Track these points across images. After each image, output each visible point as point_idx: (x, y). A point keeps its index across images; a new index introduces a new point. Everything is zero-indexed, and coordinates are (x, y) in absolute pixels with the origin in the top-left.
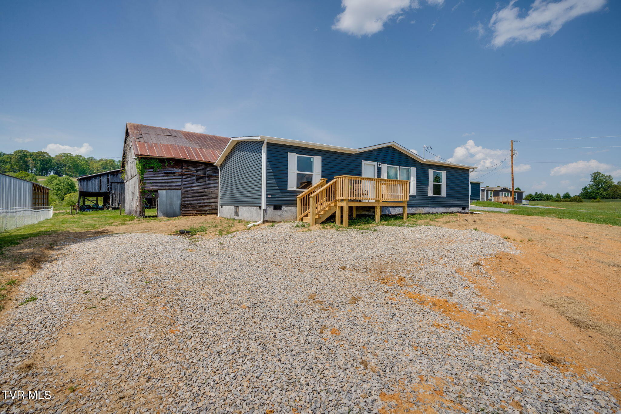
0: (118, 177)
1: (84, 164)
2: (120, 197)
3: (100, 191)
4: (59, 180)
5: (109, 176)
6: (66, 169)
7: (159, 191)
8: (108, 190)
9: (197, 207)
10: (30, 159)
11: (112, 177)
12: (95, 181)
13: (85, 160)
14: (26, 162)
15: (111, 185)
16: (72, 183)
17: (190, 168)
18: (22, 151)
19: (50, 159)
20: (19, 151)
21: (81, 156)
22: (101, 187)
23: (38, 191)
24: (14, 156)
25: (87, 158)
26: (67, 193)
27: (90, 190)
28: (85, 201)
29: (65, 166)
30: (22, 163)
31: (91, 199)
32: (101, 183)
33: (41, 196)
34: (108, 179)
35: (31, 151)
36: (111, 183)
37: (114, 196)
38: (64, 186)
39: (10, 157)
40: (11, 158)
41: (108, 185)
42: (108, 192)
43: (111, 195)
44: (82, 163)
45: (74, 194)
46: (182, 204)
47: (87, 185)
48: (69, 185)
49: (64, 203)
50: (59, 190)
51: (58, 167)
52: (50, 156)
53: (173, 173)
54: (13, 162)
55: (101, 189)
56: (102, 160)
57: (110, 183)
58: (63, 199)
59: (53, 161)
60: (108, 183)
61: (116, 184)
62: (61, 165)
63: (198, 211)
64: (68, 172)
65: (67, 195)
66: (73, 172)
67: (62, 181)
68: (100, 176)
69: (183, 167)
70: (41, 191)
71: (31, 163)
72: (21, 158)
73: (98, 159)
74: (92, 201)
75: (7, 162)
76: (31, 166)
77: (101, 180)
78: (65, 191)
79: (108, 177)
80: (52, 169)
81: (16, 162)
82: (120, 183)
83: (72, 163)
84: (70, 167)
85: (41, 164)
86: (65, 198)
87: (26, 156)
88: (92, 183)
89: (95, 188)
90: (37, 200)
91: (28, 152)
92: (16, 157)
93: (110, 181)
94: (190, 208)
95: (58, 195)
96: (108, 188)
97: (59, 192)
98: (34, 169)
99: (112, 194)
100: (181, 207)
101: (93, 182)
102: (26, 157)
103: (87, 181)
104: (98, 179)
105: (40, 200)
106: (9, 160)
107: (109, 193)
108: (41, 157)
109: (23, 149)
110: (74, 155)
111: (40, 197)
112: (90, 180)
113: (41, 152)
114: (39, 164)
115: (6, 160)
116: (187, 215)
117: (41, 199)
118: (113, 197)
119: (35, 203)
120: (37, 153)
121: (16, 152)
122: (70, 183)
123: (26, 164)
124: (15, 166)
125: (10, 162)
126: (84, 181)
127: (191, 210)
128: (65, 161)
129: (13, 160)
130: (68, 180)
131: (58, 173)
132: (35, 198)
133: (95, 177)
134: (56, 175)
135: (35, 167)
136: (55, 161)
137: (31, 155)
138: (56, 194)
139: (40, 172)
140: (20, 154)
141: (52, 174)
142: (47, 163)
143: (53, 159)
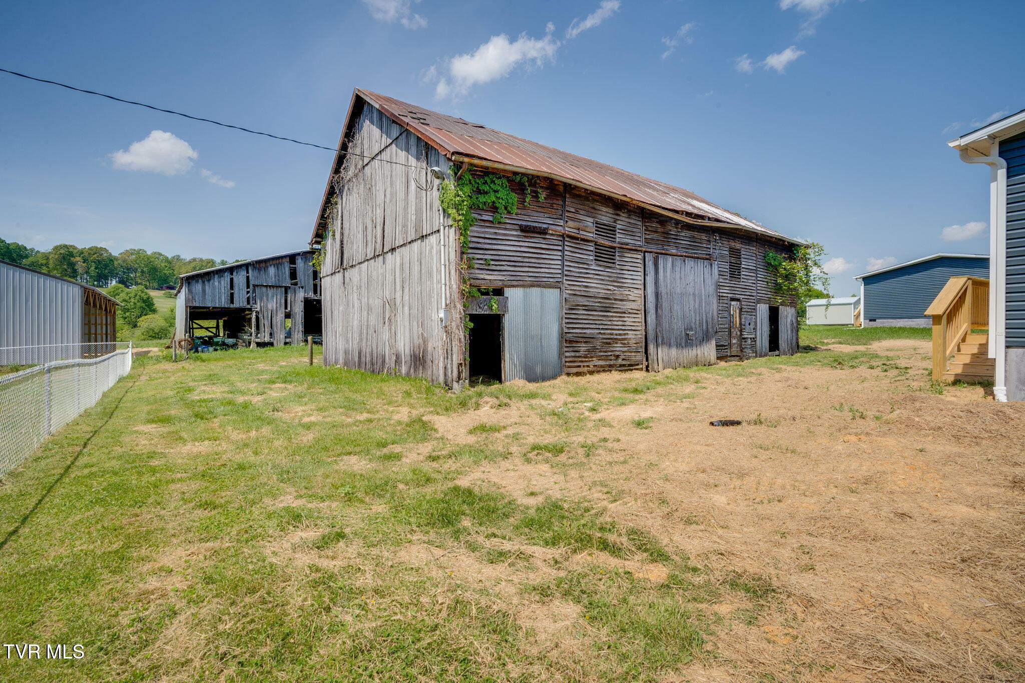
0: (268, 275)
1: (166, 267)
2: (274, 319)
3: (232, 306)
4: (127, 294)
5: (250, 271)
6: (138, 275)
7: (508, 292)
8: (248, 303)
9: (598, 344)
10: (78, 259)
11: (256, 273)
12: (220, 282)
13: (167, 260)
14: (72, 265)
15: (254, 291)
16: (148, 298)
17: (581, 217)
18: (66, 246)
19: (112, 260)
20: (60, 246)
21: (160, 254)
22: (232, 295)
23: (95, 305)
24: (53, 255)
25: (170, 257)
26: (141, 316)
27: (209, 304)
28: (193, 328)
29: (135, 271)
30: (65, 267)
31: (205, 323)
32: (232, 287)
33: (101, 318)
34: (248, 278)
35: (80, 246)
36: (254, 286)
37: (260, 316)
38: (135, 304)
39: (46, 257)
40: (48, 259)
41: (248, 292)
42: (249, 307)
43: (254, 314)
44: (163, 265)
45: (153, 315)
46: (562, 335)
47: (204, 291)
48: (144, 301)
49: (138, 332)
50: (128, 310)
51: (124, 273)
52: (111, 254)
53: (543, 232)
54: (51, 266)
55: (232, 302)
56: (194, 260)
57: (251, 286)
58: (135, 326)
59: (116, 263)
60: (248, 287)
61: (264, 289)
62: (128, 269)
63: (600, 358)
64: (139, 281)
65: (141, 319)
66: (148, 280)
67: (132, 295)
68: (231, 270)
69: (564, 210)
70: (101, 308)
71: (80, 267)
72: (64, 258)
73: (188, 259)
74: (207, 329)
75: (42, 265)
76: (80, 270)
77: (232, 280)
78: (137, 312)
79: (248, 272)
80: (113, 274)
81: (56, 265)
82: (273, 287)
83: (146, 266)
84: (142, 272)
85: (96, 268)
86: (138, 324)
87: (71, 255)
88: (214, 287)
89: (220, 298)
90: (93, 328)
91: (74, 248)
92: (57, 256)
93: (252, 283)
94: (583, 348)
95: (125, 318)
96: (248, 299)
97: (128, 314)
98: (85, 276)
99: (257, 312)
100: (561, 347)
101: (216, 283)
102: (73, 256)
103: (203, 282)
104: (227, 277)
105: (99, 327)
106: (44, 262)
107: (250, 310)
108: (95, 256)
109: (67, 243)
110: (149, 253)
111: (99, 322)
112: (209, 281)
113: (97, 247)
114: (93, 268)
115: (41, 261)
116: (575, 370)
117: (101, 324)
118: (257, 318)
119: (90, 334)
120: (90, 249)
121: (56, 248)
122: (145, 297)
123: (73, 268)
124: (56, 272)
125: (47, 265)
126: (197, 282)
127: (586, 357)
128: (136, 261)
129: (51, 262)
130: (142, 292)
131: (124, 282)
132: (89, 322)
133: (220, 272)
134: (121, 285)
135: (87, 273)
136: (119, 262)
137: (81, 252)
138: (122, 317)
139: (95, 281)
140: (62, 251)
141: (114, 282)
142: (106, 266)
143: (116, 259)
